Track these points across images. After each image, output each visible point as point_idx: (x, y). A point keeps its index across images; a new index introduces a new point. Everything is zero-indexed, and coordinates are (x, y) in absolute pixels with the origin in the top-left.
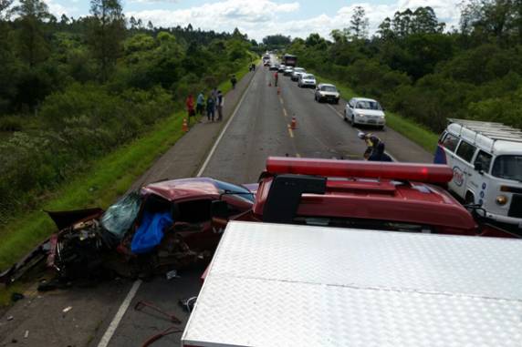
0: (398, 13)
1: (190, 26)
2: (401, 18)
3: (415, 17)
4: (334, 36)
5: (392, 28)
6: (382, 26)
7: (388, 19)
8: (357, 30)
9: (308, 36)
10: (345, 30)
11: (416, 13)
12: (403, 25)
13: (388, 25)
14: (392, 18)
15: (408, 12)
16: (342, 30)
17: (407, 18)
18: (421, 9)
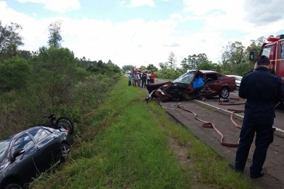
0: (190, 56)
1: (84, 58)
2: (192, 58)
3: (198, 58)
4: (161, 66)
5: (187, 63)
6: (182, 62)
7: (185, 59)
8: (171, 63)
9: (148, 65)
10: (166, 63)
11: (198, 56)
12: (192, 62)
13: (185, 62)
14: (187, 58)
15: (195, 56)
16: (164, 63)
17: (194, 59)
18: (200, 54)
